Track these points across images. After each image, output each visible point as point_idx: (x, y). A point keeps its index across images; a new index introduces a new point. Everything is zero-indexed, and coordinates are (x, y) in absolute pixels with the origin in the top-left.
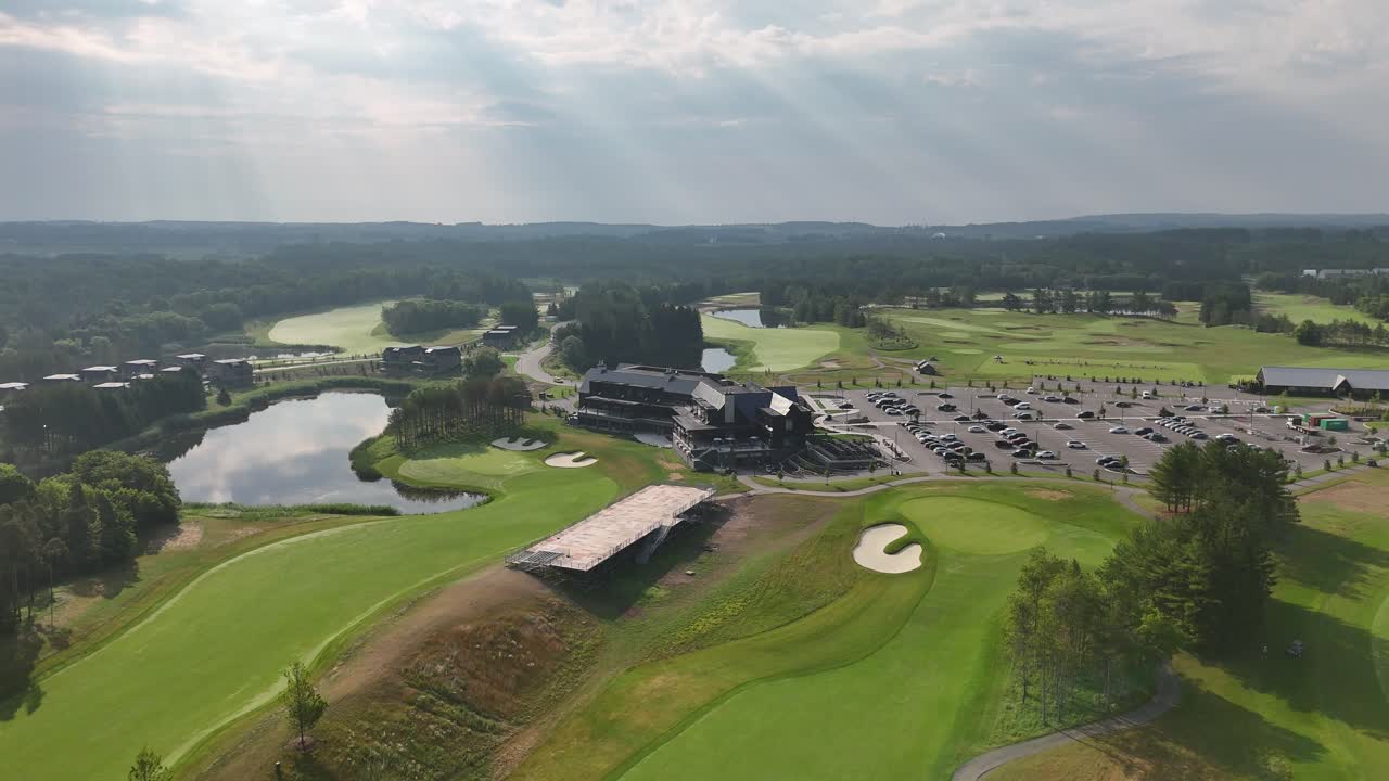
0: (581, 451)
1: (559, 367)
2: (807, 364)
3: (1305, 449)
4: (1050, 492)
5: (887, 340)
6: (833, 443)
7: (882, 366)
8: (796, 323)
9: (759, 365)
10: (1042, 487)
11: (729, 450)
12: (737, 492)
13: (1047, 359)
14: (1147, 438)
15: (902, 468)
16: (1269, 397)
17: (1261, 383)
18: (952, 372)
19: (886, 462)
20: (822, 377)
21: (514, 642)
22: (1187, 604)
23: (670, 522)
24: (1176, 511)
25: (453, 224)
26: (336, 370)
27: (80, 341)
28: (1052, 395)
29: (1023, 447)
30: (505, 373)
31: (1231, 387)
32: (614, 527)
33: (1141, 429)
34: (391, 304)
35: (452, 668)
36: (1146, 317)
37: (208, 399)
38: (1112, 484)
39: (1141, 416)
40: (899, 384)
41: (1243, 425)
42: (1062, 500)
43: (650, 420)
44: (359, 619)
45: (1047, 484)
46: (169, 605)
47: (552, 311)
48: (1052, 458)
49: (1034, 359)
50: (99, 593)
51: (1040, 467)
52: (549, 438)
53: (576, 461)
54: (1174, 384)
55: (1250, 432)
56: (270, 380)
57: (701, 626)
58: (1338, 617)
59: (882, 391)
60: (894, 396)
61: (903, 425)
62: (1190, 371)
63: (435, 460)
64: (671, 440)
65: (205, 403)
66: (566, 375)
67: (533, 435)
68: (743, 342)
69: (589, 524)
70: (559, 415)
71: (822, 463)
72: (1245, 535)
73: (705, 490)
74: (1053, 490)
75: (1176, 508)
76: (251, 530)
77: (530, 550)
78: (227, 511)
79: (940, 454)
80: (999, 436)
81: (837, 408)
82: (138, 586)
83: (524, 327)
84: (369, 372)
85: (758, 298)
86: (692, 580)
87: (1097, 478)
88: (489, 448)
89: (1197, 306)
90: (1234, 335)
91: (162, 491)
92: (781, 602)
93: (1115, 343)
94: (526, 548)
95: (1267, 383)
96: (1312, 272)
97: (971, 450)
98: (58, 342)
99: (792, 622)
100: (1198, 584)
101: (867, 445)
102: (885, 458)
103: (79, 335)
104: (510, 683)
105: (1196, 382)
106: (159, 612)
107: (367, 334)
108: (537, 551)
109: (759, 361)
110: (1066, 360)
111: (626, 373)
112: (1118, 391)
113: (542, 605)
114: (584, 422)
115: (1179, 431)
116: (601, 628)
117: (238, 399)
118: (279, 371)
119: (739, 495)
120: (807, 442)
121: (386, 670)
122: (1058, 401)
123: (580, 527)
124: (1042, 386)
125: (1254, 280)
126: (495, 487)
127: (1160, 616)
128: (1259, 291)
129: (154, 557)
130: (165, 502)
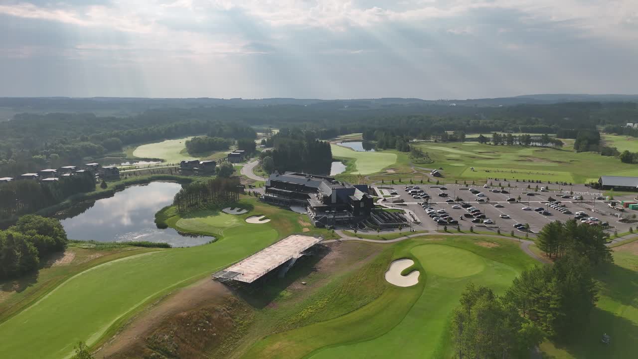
0: (263, 215)
1: (261, 171)
2: (379, 171)
3: (620, 221)
4: (487, 243)
5: (419, 159)
6: (384, 214)
7: (416, 172)
8: (378, 149)
9: (357, 171)
10: (484, 240)
11: (332, 217)
12: (334, 239)
13: (496, 169)
14: (541, 213)
15: (416, 228)
16: (604, 191)
17: (601, 184)
18: (449, 175)
19: (409, 224)
20: (384, 178)
21: (207, 322)
22: (548, 315)
23: (297, 256)
24: (550, 256)
25: (229, 99)
26: (158, 171)
27: (45, 156)
28: (496, 189)
29: (478, 217)
30: (235, 174)
31: (586, 185)
32: (269, 258)
33: (537, 208)
34: (190, 139)
35: (172, 337)
36: (548, 147)
37: (97, 185)
38: (520, 238)
39: (540, 200)
40: (422, 182)
41: (590, 206)
42: (493, 248)
43: (297, 200)
44: (136, 306)
45: (487, 238)
46: (46, 297)
47: (263, 142)
48: (491, 223)
49: (489, 169)
50: (15, 289)
51: (485, 229)
52: (249, 207)
53: (261, 220)
54: (557, 183)
55: (593, 211)
56: (128, 176)
57: (304, 314)
58: (630, 319)
59: (412, 185)
60: (418, 188)
61: (420, 204)
62: (566, 176)
63: (193, 219)
64: (307, 210)
65: (95, 187)
66: (263, 175)
67: (242, 206)
68: (351, 159)
69: (257, 256)
70: (257, 196)
71: (376, 224)
72: (580, 278)
73: (317, 238)
74: (488, 242)
75: (550, 254)
76: (98, 255)
77: (226, 270)
78: (89, 244)
79: (436, 220)
80: (466, 211)
81: (389, 195)
82: (35, 286)
83: (249, 151)
84: (174, 172)
85: (361, 137)
86: (305, 287)
87: (513, 235)
88: (221, 213)
89: (573, 141)
90: (591, 157)
91: (57, 235)
92: (346, 301)
93: (531, 161)
94: (223, 269)
95: (603, 184)
96: (631, 124)
97: (451, 219)
98: (35, 157)
99: (349, 313)
100: (555, 304)
101: (400, 215)
102: (408, 222)
103: (45, 153)
104: (202, 345)
105: (568, 183)
106: (41, 300)
107: (177, 153)
108: (228, 271)
109: (357, 169)
110: (504, 170)
111: (288, 177)
112: (529, 187)
113: (225, 300)
114: (267, 200)
115: (557, 209)
116: (254, 313)
117: (111, 185)
118: (132, 172)
119: (335, 240)
120: (371, 213)
121: (138, 338)
122: (498, 192)
123: (253, 258)
124: (491, 184)
125: (601, 128)
126: (220, 234)
127: (531, 325)
128: (605, 134)
129: (48, 269)
130: (57, 241)
